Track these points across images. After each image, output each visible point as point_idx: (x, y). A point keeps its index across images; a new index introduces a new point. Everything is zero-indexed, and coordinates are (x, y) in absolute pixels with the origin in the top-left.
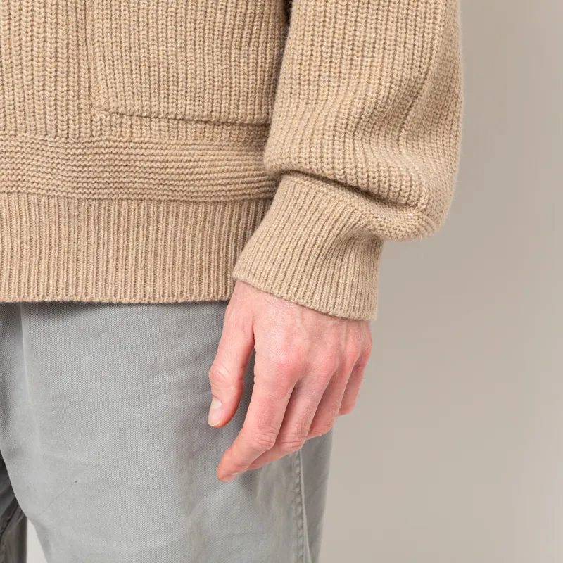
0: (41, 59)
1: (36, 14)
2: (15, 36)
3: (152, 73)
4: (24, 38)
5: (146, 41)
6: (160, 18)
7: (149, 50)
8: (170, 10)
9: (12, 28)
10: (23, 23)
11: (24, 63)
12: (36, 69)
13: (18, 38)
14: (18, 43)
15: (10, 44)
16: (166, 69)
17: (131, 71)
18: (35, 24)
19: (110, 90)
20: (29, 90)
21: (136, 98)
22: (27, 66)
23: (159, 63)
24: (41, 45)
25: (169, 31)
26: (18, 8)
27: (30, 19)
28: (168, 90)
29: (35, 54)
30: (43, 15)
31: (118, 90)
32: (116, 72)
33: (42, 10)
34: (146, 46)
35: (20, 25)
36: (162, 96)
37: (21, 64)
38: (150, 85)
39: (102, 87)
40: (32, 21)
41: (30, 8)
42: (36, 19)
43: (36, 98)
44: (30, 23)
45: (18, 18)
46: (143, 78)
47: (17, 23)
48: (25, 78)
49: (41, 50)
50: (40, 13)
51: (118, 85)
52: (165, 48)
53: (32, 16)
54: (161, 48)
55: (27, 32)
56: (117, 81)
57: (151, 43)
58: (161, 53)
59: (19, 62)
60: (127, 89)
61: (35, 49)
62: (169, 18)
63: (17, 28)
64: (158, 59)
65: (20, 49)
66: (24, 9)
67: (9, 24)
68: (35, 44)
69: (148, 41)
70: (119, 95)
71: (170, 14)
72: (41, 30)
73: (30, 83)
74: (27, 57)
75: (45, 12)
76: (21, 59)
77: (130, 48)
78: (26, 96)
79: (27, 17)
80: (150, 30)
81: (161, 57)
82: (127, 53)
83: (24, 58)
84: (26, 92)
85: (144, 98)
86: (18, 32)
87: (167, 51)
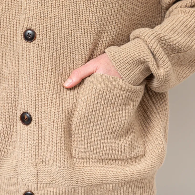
0: (60, 143)
1: (59, 129)
2: (51, 136)
3: (91, 146)
4: (54, 136)
5: (91, 136)
6: (97, 129)
7: (91, 139)
8: (101, 127)
9: (50, 133)
10: (54, 132)
11: (54, 144)
12: (58, 146)
13: (52, 136)
14: (52, 138)
15: (50, 138)
16: (96, 145)
17: (84, 145)
18: (58, 132)
19: (76, 151)
20: (55, 153)
21: (85, 153)
22: (55, 145)
23: (94, 143)
24: (60, 139)
25: (99, 133)
26: (53, 127)
27: (56, 130)
28: (97, 151)
29: (58, 141)
30: (61, 129)
31: (79, 151)
32: (79, 145)
33: (61, 128)
34: (90, 138)
35: (53, 132)
36: (94, 153)
37: (53, 145)
38: (90, 149)
39: (74, 150)
40: (57, 131)
41: (57, 127)
42: (58, 130)
43: (57, 155)
44: (56, 132)
45: (52, 130)
46: (88, 147)
47: (52, 132)
48: (54, 149)
49: (60, 140)
50: (60, 129)
51: (79, 149)
52: (97, 138)
53: (57, 129)
54: (96, 138)
55: (55, 135)
56: (79, 148)
57: (92, 137)
58: (96, 140)
59: (52, 144)
60: (82, 151)
61: (58, 140)
62: (100, 129)
63: (52, 133)
64: (94, 142)
65: (53, 140)
66: (55, 127)
67: (50, 131)
68: (58, 138)
69: (92, 136)
70: (79, 152)
71: (100, 128)
72: (60, 134)
73: (55, 151)
74: (55, 142)
75: (62, 128)
76: (53, 143)
77: (85, 138)
78: (54, 155)
79: (55, 130)
80: (93, 133)
81: (95, 141)
82: (83, 140)
83: (54, 143)
84: (54, 154)
85: (88, 153)
86: (52, 134)
87: (98, 139)
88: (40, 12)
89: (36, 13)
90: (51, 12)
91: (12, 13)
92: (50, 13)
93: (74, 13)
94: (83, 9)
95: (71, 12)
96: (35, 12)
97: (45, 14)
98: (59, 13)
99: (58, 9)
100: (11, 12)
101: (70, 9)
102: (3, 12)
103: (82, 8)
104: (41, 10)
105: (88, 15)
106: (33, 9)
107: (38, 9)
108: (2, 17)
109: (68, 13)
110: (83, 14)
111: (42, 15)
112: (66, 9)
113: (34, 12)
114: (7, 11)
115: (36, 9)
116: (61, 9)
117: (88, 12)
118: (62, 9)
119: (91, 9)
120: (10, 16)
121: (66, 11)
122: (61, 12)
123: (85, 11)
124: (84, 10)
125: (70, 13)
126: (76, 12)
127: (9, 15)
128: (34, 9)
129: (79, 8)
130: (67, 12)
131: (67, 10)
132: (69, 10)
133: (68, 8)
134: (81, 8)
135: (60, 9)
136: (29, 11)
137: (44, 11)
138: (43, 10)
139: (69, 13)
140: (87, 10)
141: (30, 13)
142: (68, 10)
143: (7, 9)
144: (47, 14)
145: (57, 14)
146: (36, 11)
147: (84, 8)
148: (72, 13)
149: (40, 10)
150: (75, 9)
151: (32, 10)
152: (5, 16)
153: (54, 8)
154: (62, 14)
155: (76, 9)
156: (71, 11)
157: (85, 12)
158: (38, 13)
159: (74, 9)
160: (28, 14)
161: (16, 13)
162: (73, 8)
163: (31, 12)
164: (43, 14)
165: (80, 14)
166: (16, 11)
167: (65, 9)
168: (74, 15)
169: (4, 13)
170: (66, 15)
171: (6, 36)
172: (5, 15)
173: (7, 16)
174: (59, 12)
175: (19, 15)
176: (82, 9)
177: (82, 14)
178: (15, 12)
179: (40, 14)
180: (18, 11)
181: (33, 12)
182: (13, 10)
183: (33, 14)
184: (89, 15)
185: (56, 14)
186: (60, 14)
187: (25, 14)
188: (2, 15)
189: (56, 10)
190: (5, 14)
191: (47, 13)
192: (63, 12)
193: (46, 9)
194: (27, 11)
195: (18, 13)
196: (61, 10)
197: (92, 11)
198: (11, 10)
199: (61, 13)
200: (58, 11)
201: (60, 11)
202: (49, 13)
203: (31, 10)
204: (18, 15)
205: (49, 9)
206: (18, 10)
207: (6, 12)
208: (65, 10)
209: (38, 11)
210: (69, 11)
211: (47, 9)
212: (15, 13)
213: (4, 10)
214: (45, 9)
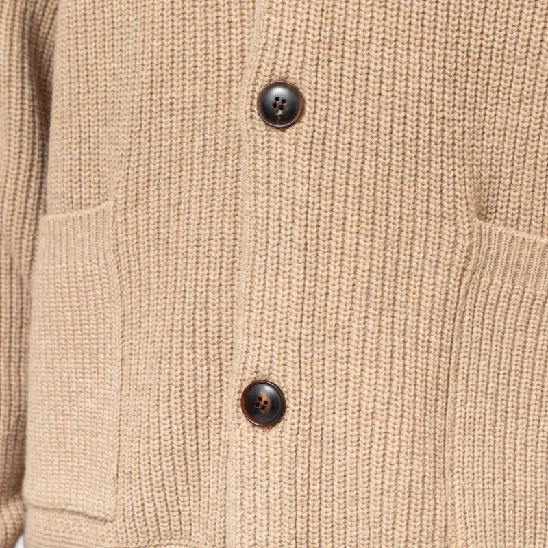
0: (392, 494)
1: (389, 442)
2: (363, 465)
3: (517, 509)
4: (374, 469)
5: (512, 471)
6: (529, 443)
7: (514, 481)
8: (541, 434)
9: (360, 456)
10: (374, 451)
11: (372, 497)
12: (385, 504)
13: (366, 468)
14: (367, 474)
15: (356, 473)
16: (533, 504)
17: (494, 506)
18: (388, 453)
19: (469, 530)
20: (375, 527)
21: (498, 538)
22: (375, 501)
23: (526, 497)
24: (394, 478)
25: (539, 459)
26: (369, 434)
27: (382, 447)
28: (535, 528)
29: (385, 487)
30: (397, 443)
31: (478, 530)
32: (477, 508)
33: (397, 437)
34: (511, 477)
35: (370, 453)
36: (528, 536)
37: (368, 497)
38: (515, 522)
39: (460, 526)
40: (385, 449)
41: (383, 435)
42: (389, 448)
43: (384, 537)
44: (382, 453)
45: (368, 445)
46: (507, 514)
47: (367, 451)
48: (372, 514)
49: (393, 483)
50: (393, 441)
51: (478, 524)
52: (533, 479)
53: (385, 444)
54: (529, 479)
55: (377, 462)
56: (478, 519)
57: (517, 473)
58: (529, 485)
59: (366, 495)
60: (488, 528)
61: (387, 482)
62: (540, 444)
63: (367, 456)
64: (525, 492)
65: (369, 481)
66: (377, 436)
67: (358, 451)
68: (387, 477)
69: (515, 471)
70: (479, 535)
71: (540, 439)
72: (394, 461)
73: (377, 520)
74: (376, 490)
75: (400, 440)
76: (369, 492)
77: (494, 480)
78: (372, 534)
79: (379, 445)
80: (518, 458)
81: (528, 489)
82: (490, 486)
83: (372, 492)
84: (372, 530)
85: (507, 539)
86: (367, 461)
87: (536, 483)
88: (318, 20)
89: (304, 24)
90: (356, 20)
91: (217, 23)
92: (354, 26)
93: (438, 25)
94: (473, 12)
95: (430, 21)
96: (302, 21)
97: (335, 29)
98: (387, 23)
99: (382, 10)
100: (215, 20)
101: (426, 10)
102: (184, 19)
103: (467, 8)
104: (322, 16)
105: (491, 32)
106: (293, 9)
107: (312, 11)
108: (181, 35)
109: (420, 23)
110: (473, 29)
111: (325, 31)
112: (411, 11)
113: (298, 22)
114: (198, 16)
115: (306, 10)
116: (392, 10)
117: (489, 22)
118: (399, 9)
119: (499, 12)
120: (210, 33)
121: (410, 17)
122: (395, 19)
123: (481, 18)
124: (475, 16)
125: (425, 22)
126: (448, 23)
127: (207, 30)
128: (300, 10)
129: (457, 9)
130: (414, 21)
131: (414, 15)
132: (424, 13)
133: (418, 7)
134: (464, 8)
135: (389, 11)
136: (279, 19)
137: (333, 18)
138: (330, 15)
139: (422, 25)
140: (487, 17)
141: (284, 26)
142: (417, 13)
143: (198, 10)
144: (342, 30)
145: (378, 27)
146: (305, 17)
147: (476, 9)
148: (432, 25)
149: (320, 13)
150: (442, 11)
151: (292, 14)
152: (192, 34)
153: (369, 8)
154: (397, 28)
155: (448, 10)
156: (430, 16)
157: (480, 24)
158: (311, 24)
159: (439, 12)
160: (275, 29)
161: (230, 22)
162: (436, 8)
163: (285, 20)
164: (328, 28)
165: (462, 27)
166: (230, 15)
167: (408, 9)
168: (441, 30)
169: (187, 23)
170: (409, 30)
171: (189, 103)
172: (192, 29)
173: (198, 34)
174: (385, 19)
175: (242, 33)
176: (470, 11)
177: (468, 28)
178: (227, 19)
179: (320, 28)
180: (239, 18)
181: (292, 21)
182: (221, 13)
183: (294, 30)
184: (494, 34)
185: (374, 28)
186: (391, 29)
187: (265, 29)
188: (181, 29)
189: (375, 15)
190: (190, 27)
191: (341, 24)
192: (401, 20)
193: (341, 9)
194: (273, 19)
195: (239, 24)
196: (395, 13)
197: (504, 20)
198: (215, 14)
199: (391, 23)
200: (382, 17)
201: (388, 17)
202: (349, 24)
203: (286, 13)
204: (240, 30)
205: (350, 12)
206: (238, 12)
207: (194, 18)
208: (407, 15)
209: (312, 18)
210: (421, 16)
211: (343, 12)
212: (227, 25)
213: (187, 11)
214: (337, 10)
